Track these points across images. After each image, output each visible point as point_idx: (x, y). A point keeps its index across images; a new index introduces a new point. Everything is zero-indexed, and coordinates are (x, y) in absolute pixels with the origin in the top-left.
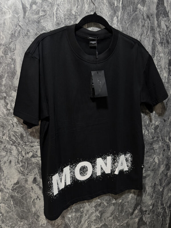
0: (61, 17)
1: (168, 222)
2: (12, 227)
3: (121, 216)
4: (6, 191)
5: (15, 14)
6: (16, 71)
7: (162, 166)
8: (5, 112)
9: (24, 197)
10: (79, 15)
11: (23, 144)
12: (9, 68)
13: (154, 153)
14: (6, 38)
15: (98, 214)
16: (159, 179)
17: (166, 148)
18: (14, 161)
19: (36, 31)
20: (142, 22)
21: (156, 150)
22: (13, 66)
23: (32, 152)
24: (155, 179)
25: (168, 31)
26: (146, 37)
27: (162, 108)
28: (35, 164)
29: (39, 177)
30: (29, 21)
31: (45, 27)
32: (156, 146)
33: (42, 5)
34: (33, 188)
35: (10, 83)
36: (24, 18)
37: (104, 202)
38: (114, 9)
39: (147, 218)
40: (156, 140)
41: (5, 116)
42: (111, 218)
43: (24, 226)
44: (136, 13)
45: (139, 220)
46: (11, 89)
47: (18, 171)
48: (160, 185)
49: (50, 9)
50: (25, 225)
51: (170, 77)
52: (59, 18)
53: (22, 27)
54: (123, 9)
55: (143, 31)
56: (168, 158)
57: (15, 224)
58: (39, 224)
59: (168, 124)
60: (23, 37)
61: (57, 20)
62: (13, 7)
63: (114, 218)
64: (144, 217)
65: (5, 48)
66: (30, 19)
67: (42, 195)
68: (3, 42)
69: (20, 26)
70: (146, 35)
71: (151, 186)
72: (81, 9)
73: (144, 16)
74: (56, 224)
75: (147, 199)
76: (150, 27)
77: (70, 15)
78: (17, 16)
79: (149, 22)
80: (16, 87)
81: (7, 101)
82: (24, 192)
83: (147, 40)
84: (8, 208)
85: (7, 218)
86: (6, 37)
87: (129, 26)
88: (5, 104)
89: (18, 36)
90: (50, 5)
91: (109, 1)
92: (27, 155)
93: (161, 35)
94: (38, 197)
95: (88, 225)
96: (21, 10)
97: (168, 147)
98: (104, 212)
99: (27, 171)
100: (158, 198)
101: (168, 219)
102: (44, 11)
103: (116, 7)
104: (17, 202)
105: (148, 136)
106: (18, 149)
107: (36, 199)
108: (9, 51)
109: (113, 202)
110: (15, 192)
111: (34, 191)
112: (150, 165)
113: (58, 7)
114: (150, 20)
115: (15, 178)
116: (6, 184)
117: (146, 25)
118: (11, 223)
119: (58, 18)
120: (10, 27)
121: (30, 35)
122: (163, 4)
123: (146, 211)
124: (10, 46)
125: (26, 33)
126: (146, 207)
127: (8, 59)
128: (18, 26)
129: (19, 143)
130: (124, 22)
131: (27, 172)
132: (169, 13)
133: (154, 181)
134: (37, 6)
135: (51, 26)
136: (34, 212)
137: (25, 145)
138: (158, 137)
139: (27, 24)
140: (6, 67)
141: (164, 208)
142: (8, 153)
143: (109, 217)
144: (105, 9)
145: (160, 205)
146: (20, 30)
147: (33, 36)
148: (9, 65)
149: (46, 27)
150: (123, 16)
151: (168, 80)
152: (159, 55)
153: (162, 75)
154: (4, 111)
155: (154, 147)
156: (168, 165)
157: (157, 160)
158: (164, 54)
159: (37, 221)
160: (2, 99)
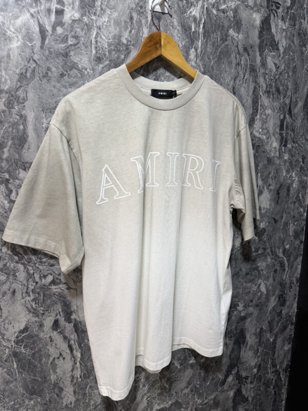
0: (104, 48)
1: (284, 396)
2: (14, 409)
3: (205, 387)
4: (4, 344)
5: (28, 41)
6: (28, 136)
7: (272, 299)
8: (7, 205)
9: (37, 355)
10: (133, 44)
11: (36, 260)
12: (14, 130)
13: (259, 277)
14: (10, 81)
15: (165, 385)
16: (268, 322)
17: (278, 268)
18: (20, 291)
19: (61, 70)
20: (236, 58)
21: (262, 270)
22: (21, 127)
23: (51, 275)
24: (261, 320)
25: (279, 73)
26: (243, 83)
27: (270, 200)
28: (57, 295)
29: (64, 318)
30: (50, 53)
31: (77, 63)
32: (262, 264)
33: (72, 27)
34: (53, 338)
35: (17, 156)
36: (42, 47)
37: (175, 362)
38: (191, 36)
39: (248, 391)
40: (262, 254)
41: (6, 212)
42: (186, 391)
43: (36, 408)
44: (226, 43)
45: (235, 393)
46: (18, 166)
47: (27, 308)
48: (270, 332)
49: (86, 34)
50: (37, 406)
51: (283, 148)
52: (101, 50)
53: (38, 62)
54: (204, 36)
55: (238, 73)
56: (282, 285)
57: (20, 404)
58: (62, 403)
59: (281, 227)
60: (40, 79)
61: (97, 52)
62: (24, 29)
63: (192, 391)
64: (244, 389)
65: (9, 96)
66: (52, 50)
67: (68, 351)
68: (6, 86)
69: (35, 61)
70: (243, 78)
71: (254, 334)
72: (137, 34)
73: (240, 48)
74: (92, 403)
75: (249, 356)
76: (248, 67)
77: (118, 44)
78: (30, 45)
79: (248, 57)
80: (26, 163)
81: (10, 186)
82: (37, 345)
83: (245, 87)
84: (9, 375)
85: (7, 394)
86: (11, 79)
87: (214, 63)
88: (7, 192)
89: (32, 78)
90: (86, 27)
91: (181, 23)
92: (43, 280)
93: (268, 80)
94: (61, 355)
95: (148, 403)
96: (37, 35)
97: (281, 266)
98: (176, 380)
99: (42, 308)
100: (267, 354)
101: (284, 391)
102: (76, 37)
103: (194, 32)
104: (24, 364)
105: (248, 246)
106: (28, 269)
107: (58, 358)
108: (16, 103)
109: (191, 362)
110: (21, 345)
111: (54, 345)
112: (252, 297)
113: (99, 31)
114: (249, 55)
115: (22, 322)
116: (6, 332)
117: (242, 63)
118: (13, 403)
119: (98, 49)
120: (17, 63)
121: (52, 75)
122: (269, 29)
123: (246, 378)
124: (17, 93)
125: (44, 72)
126: (246, 369)
127: (14, 116)
128: (31, 61)
129: (30, 259)
130: (206, 56)
131: (43, 311)
132: (279, 45)
133: (261, 324)
134: (64, 29)
135: (86, 62)
136: (54, 382)
137: (41, 262)
138: (265, 249)
139: (47, 58)
140: (10, 129)
141: (277, 373)
142: (11, 277)
143: (185, 388)
144: (176, 37)
145: (270, 367)
146: (35, 68)
147: (57, 77)
148: (15, 125)
149: (79, 63)
150: (206, 48)
151: (279, 152)
152: (264, 111)
153: (269, 145)
154: (4, 204)
155: (258, 265)
156: (282, 295)
157: (263, 289)
158: (273, 110)
159: (58, 398)
160: (3, 183)
